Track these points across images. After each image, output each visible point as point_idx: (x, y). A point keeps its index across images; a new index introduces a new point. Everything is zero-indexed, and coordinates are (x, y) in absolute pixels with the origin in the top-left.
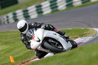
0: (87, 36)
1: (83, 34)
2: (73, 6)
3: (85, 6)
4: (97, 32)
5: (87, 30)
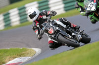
0: (25, 56)
1: (22, 54)
3: (23, 26)
4: (35, 51)
5: (25, 50)
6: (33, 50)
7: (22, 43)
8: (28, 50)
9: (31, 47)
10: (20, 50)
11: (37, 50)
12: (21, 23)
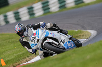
2: (65, 7)
4: (91, 34)
5: (81, 32)
6: (88, 32)
7: (78, 25)
8: (83, 32)
9: (86, 29)
10: (76, 32)
11: (93, 33)
12: (76, 4)
